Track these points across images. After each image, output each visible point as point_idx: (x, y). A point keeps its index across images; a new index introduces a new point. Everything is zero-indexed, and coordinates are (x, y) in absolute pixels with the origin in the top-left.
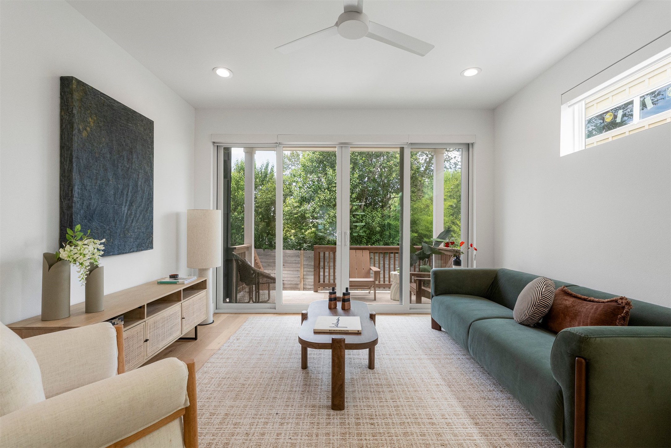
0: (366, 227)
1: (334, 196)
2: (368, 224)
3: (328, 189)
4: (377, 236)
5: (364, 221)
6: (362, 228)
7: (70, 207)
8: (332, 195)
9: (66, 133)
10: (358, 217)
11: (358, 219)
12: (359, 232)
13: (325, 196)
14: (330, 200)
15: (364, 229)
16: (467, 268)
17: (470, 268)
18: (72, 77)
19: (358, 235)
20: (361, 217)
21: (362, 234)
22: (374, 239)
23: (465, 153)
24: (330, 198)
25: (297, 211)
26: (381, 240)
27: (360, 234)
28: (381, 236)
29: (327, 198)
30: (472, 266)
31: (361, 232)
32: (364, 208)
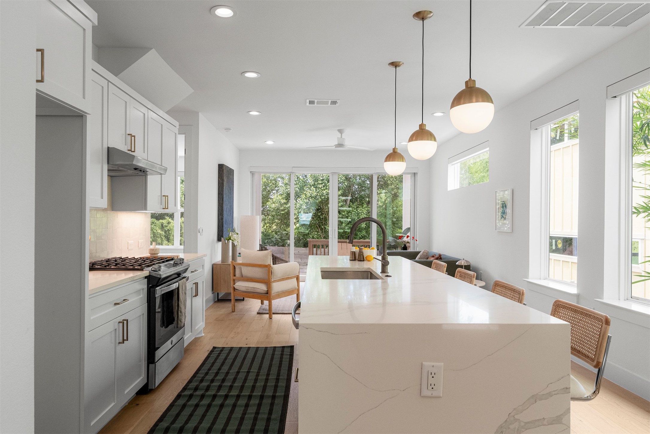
0: (351, 223)
1: (320, 193)
2: (353, 220)
3: (314, 185)
4: (363, 232)
5: (350, 217)
6: (348, 224)
7: (222, 219)
8: (318, 192)
9: (221, 188)
10: (344, 213)
11: (343, 215)
12: (344, 228)
13: (311, 193)
14: (316, 197)
15: (350, 226)
16: (414, 251)
17: (415, 250)
18: (223, 164)
19: (344, 231)
20: (347, 213)
21: (347, 230)
22: (360, 236)
23: (413, 178)
24: (316, 195)
25: (284, 207)
26: (367, 237)
27: (345, 230)
28: (366, 232)
29: (313, 195)
30: (416, 249)
31: (347, 228)
32: (350, 204)
